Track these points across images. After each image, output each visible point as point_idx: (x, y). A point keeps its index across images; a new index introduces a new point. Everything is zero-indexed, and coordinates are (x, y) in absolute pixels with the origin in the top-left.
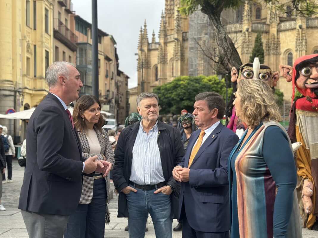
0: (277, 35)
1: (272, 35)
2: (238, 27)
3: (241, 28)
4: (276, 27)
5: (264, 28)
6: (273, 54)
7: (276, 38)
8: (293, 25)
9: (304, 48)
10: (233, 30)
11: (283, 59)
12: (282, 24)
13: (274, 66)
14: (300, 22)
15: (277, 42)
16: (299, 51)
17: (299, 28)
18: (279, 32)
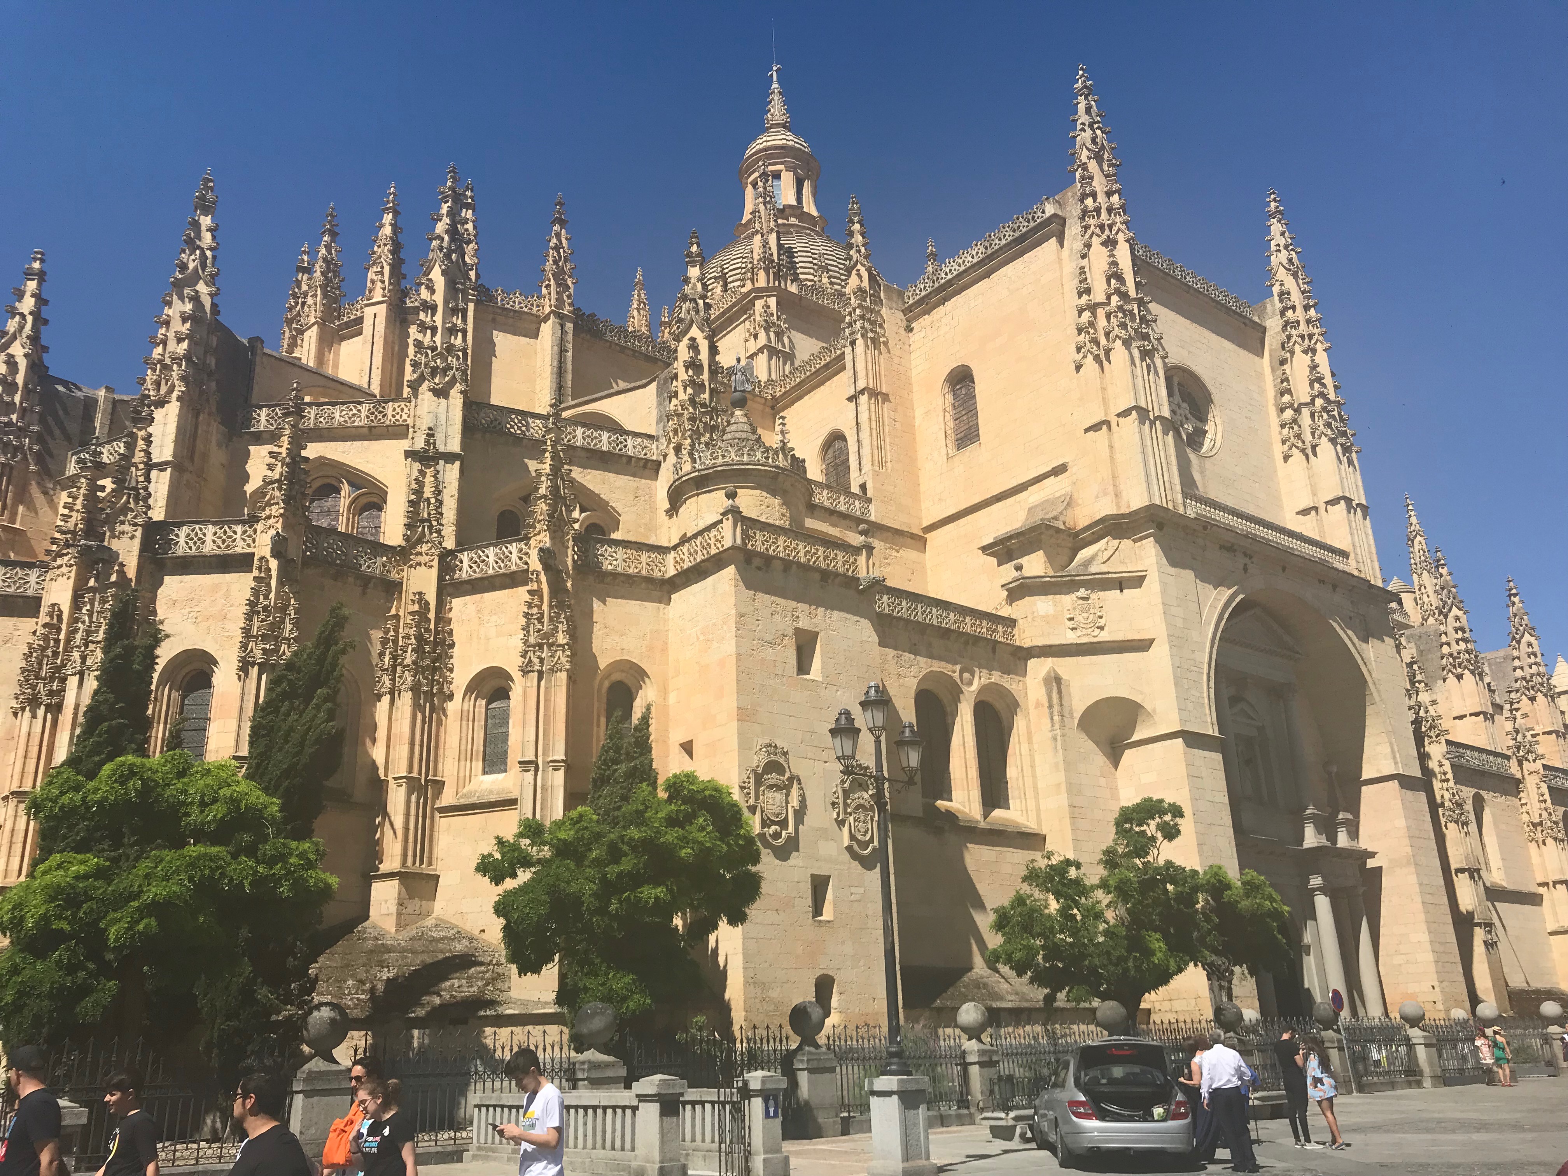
0: (440, 604)
1: (412, 597)
2: (238, 536)
3: (249, 541)
4: (435, 563)
5: (375, 566)
6: (415, 689)
7: (432, 615)
8: (514, 557)
9: (564, 660)
10: (209, 548)
11: (463, 716)
12: (465, 557)
13: (417, 748)
14: (545, 539)
15: (437, 632)
16: (540, 674)
17: (539, 567)
18: (450, 590)
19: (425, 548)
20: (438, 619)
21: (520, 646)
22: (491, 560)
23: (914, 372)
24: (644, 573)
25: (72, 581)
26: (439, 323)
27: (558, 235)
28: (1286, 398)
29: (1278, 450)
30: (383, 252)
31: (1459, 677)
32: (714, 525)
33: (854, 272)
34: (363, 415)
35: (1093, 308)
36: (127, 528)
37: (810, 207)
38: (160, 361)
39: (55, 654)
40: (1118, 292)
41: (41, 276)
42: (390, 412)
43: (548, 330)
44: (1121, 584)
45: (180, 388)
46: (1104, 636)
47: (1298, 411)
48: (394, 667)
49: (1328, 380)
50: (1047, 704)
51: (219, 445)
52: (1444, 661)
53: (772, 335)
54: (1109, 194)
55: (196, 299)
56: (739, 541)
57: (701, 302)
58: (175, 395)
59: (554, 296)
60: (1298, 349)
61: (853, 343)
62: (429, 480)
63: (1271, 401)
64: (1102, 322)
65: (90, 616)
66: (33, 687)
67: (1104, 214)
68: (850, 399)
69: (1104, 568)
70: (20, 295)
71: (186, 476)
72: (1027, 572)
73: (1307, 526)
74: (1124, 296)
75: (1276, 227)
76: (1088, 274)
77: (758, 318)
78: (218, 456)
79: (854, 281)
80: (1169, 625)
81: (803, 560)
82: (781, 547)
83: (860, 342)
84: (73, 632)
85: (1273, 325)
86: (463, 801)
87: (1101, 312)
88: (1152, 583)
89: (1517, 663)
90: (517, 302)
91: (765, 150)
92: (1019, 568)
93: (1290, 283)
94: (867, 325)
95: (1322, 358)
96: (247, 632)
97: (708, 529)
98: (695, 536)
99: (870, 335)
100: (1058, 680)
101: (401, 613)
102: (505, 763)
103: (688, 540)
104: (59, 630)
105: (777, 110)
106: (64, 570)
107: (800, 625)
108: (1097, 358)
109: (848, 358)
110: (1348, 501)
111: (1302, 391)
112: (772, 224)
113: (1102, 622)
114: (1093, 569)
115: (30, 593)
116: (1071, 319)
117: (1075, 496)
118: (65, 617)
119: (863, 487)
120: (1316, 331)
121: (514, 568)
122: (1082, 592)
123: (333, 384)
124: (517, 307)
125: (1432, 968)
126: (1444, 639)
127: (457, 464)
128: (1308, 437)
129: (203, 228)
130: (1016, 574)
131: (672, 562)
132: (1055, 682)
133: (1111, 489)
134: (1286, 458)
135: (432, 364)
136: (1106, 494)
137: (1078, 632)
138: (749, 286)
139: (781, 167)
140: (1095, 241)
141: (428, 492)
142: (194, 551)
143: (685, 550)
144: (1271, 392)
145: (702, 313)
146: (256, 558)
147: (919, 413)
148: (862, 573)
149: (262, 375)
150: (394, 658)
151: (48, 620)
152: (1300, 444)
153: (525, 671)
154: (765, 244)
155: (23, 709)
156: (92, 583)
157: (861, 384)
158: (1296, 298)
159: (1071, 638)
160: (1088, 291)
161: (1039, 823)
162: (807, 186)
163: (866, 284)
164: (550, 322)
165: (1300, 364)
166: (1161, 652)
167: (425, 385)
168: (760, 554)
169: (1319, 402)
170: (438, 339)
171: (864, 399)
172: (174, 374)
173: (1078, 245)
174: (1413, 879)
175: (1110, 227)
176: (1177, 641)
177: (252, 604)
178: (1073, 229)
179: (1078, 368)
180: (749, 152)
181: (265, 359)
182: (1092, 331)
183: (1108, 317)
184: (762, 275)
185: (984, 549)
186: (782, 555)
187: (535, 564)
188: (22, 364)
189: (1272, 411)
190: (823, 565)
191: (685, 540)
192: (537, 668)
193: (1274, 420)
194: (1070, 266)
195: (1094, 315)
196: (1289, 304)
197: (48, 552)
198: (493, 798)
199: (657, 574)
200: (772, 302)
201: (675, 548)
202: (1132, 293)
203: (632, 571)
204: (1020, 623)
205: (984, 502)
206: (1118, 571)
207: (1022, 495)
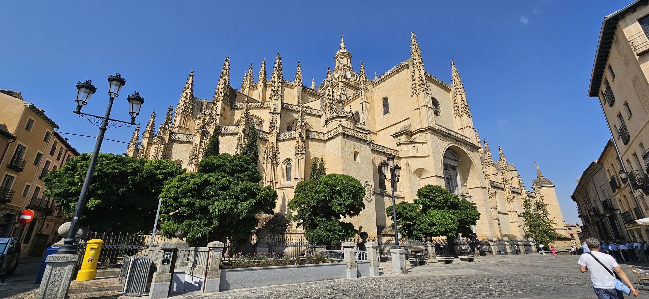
0: (277, 144)
1: (271, 143)
2: (235, 129)
3: (237, 130)
4: (276, 136)
5: (264, 136)
6: (272, 162)
7: (275, 146)
8: (293, 134)
9: (304, 157)
10: (229, 131)
11: (282, 169)
12: (282, 134)
13: (272, 175)
14: (300, 130)
15: (276, 151)
16: (299, 159)
17: (299, 137)
18: (279, 141)
19: (273, 132)
20: (276, 148)
21: (294, 154)
22: (288, 135)
23: (375, 98)
24: (320, 139)
25: (200, 138)
26: (276, 85)
27: (299, 69)
28: (456, 105)
29: (454, 116)
30: (262, 73)
31: (489, 167)
32: (336, 128)
33: (362, 77)
34: (259, 105)
35: (416, 84)
36: (212, 126)
37: (350, 65)
38: (218, 93)
39: (196, 153)
40: (421, 80)
41: (193, 76)
42: (265, 105)
43: (296, 88)
44: (422, 143)
45: (222, 98)
46: (418, 155)
47: (458, 107)
48: (267, 158)
49: (465, 101)
50: (406, 169)
51: (229, 111)
52: (486, 163)
53: (343, 91)
54: (419, 59)
55: (225, 80)
56: (342, 131)
57: (331, 82)
58: (221, 100)
59: (298, 82)
60: (458, 94)
61: (361, 92)
62: (274, 118)
63: (452, 106)
64: (418, 87)
65: (204, 145)
66: (192, 160)
67: (418, 64)
68: (361, 104)
69: (418, 140)
70: (188, 80)
71: (223, 117)
72: (401, 141)
73: (460, 132)
74: (423, 81)
75: (453, 67)
76: (414, 77)
77: (339, 87)
78: (228, 113)
79: (362, 78)
80: (433, 153)
81: (355, 136)
82: (351, 133)
83: (363, 91)
84: (200, 149)
85: (453, 89)
86: (282, 187)
87: (417, 85)
88: (429, 143)
89: (501, 164)
90: (290, 83)
91: (340, 53)
92: (400, 140)
93: (457, 80)
94: (365, 88)
95: (464, 96)
96: (237, 149)
97: (335, 129)
98: (332, 130)
99: (366, 90)
100: (409, 164)
101: (269, 146)
102: (291, 179)
103: (330, 131)
104: (197, 148)
105: (342, 45)
106: (198, 136)
107: (355, 150)
108: (416, 94)
109: (360, 95)
110: (470, 127)
111: (460, 103)
112: (342, 68)
113: (418, 152)
114: (416, 140)
115: (191, 141)
116: (410, 86)
117: (411, 124)
118: (198, 145)
119: (364, 122)
120: (463, 90)
121: (293, 137)
122: (414, 145)
123: (252, 99)
124: (290, 84)
125: (489, 229)
126: (486, 158)
127: (280, 115)
128: (461, 113)
129: (227, 65)
130: (399, 141)
131: (326, 136)
132: (408, 164)
133: (420, 123)
134: (455, 118)
135: (275, 94)
136: (418, 124)
137: (413, 154)
138: (337, 81)
139: (344, 56)
140: (416, 69)
141: (274, 121)
142: (225, 132)
143: (329, 134)
144: (452, 104)
145: (331, 84)
146: (239, 133)
147: (376, 107)
148: (368, 139)
149: (238, 96)
150: (267, 156)
151: (195, 146)
152: (459, 115)
153: (296, 159)
154: (341, 72)
155: (189, 165)
156: (204, 138)
157: (363, 101)
158: (458, 83)
159: (411, 155)
160: (414, 80)
161: (404, 195)
162: (349, 60)
163: (364, 79)
164: (297, 87)
165: (459, 97)
166: (431, 158)
167: (273, 98)
168: (346, 135)
169: (463, 105)
170: (276, 88)
171: (364, 103)
172: (221, 96)
173: (412, 70)
174: (484, 210)
175: (419, 66)
176: (435, 156)
177: (238, 143)
178: (411, 67)
179: (412, 97)
180: (337, 54)
181: (239, 93)
182: (415, 89)
183: (419, 86)
184: (340, 78)
185: (391, 136)
186: (351, 135)
187: (298, 136)
188: (189, 94)
189: (453, 108)
190: (360, 137)
191: (329, 131)
192: (298, 158)
193: (453, 110)
194: (410, 75)
195: (416, 85)
196: (456, 84)
197: (195, 132)
198: (288, 186)
199: (323, 139)
200: (343, 84)
201: (327, 133)
202: (424, 81)
203: (317, 138)
204: (400, 152)
205: (391, 126)
206: (422, 140)
207: (400, 124)
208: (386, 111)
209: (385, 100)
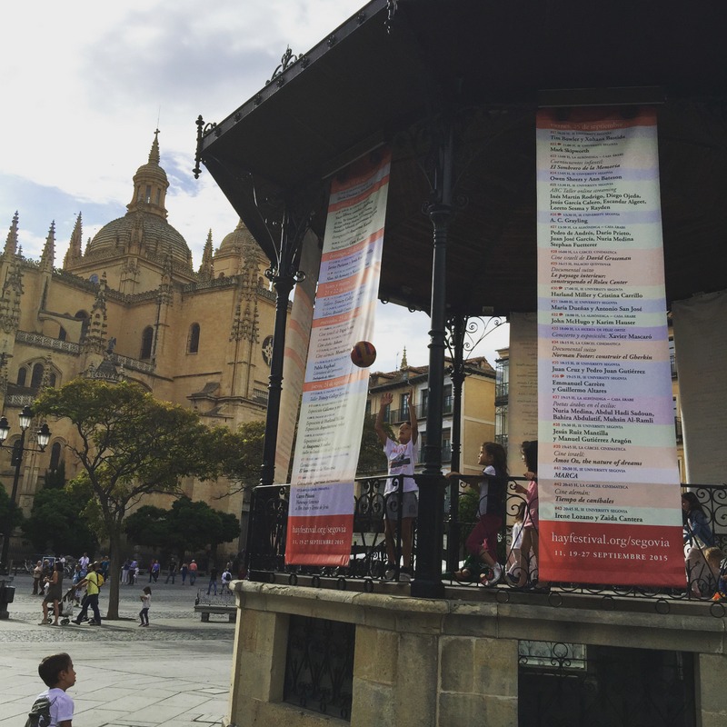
35: (239, 321)
44: (226, 419)
59: (46, 264)
64: (240, 329)
67: (250, 290)
76: (240, 308)
83: (162, 305)
87: (241, 325)
88: (235, 421)
91: (146, 174)
92: (196, 408)
94: (166, 299)
99: (167, 303)
105: (154, 152)
108: (237, 340)
114: (219, 413)
116: (232, 322)
117: (221, 384)
119: (154, 360)
122: (214, 419)
124: (30, 265)
133: (231, 387)
135: (7, 323)
139: (151, 183)
140: (244, 299)
157: (160, 322)
160: (239, 314)
162: (162, 192)
164: (43, 274)
171: (160, 327)
179: (230, 340)
182: (237, 330)
185: (188, 397)
195: (239, 324)
205: (194, 376)
206: (227, 415)
207: (206, 377)
208: (194, 347)
209: (196, 330)
